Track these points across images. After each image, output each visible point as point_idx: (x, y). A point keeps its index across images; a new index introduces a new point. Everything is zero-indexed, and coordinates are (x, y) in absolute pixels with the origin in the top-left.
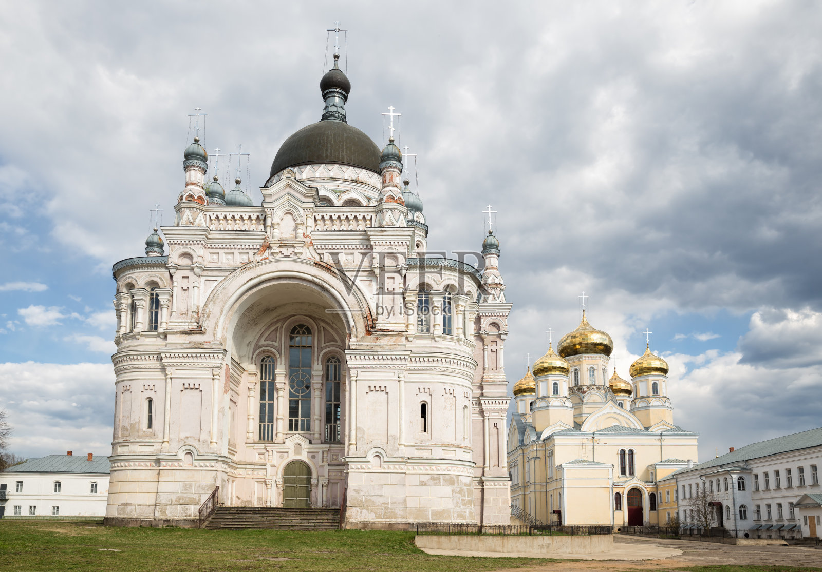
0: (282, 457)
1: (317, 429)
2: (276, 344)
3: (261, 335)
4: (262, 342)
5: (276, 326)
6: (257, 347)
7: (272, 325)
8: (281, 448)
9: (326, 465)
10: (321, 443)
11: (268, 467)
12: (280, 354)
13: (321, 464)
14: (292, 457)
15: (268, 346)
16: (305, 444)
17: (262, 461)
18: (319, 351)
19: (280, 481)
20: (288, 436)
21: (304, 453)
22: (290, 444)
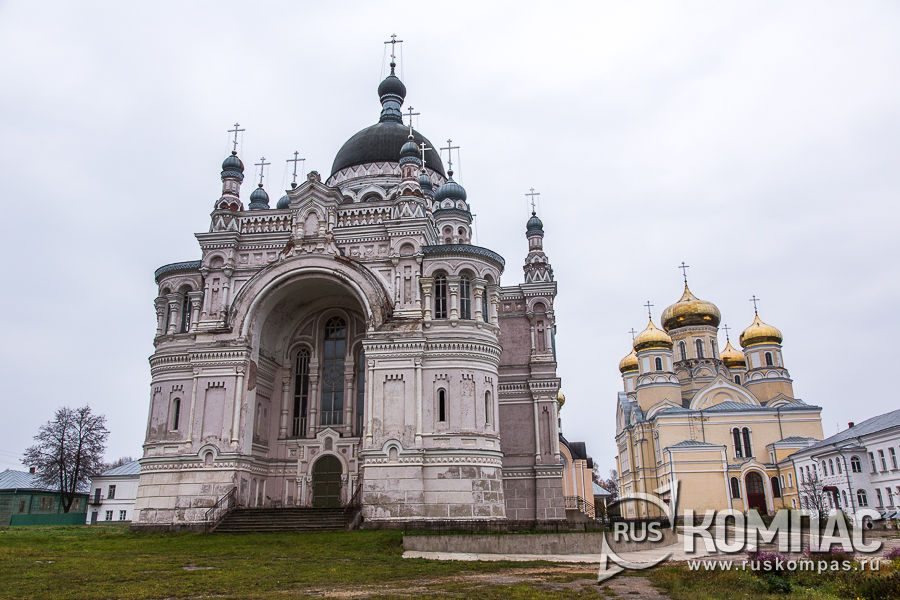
0: (313, 453)
1: (348, 421)
2: (311, 337)
3: (297, 330)
4: (298, 336)
5: (311, 320)
6: (293, 341)
7: (307, 319)
8: (313, 443)
9: (356, 459)
10: (353, 436)
11: (299, 463)
12: (314, 347)
13: (351, 458)
14: (322, 452)
15: (303, 339)
16: (336, 438)
17: (294, 458)
19: (310, 478)
20: (320, 430)
21: (335, 447)
22: (321, 438)
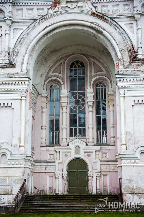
0: (66, 156)
1: (91, 135)
2: (61, 75)
3: (50, 69)
4: (51, 74)
5: (60, 62)
6: (47, 77)
7: (57, 61)
8: (66, 149)
9: (98, 161)
10: (94, 145)
11: (56, 164)
12: (64, 82)
13: (95, 161)
14: (73, 156)
15: (55, 76)
16: (83, 146)
17: (52, 160)
18: (91, 79)
19: (65, 174)
20: (70, 140)
21: (82, 152)
22: (72, 146)
